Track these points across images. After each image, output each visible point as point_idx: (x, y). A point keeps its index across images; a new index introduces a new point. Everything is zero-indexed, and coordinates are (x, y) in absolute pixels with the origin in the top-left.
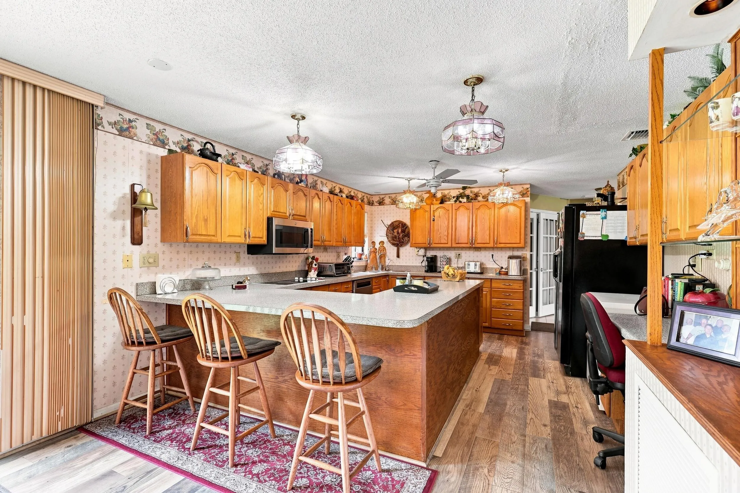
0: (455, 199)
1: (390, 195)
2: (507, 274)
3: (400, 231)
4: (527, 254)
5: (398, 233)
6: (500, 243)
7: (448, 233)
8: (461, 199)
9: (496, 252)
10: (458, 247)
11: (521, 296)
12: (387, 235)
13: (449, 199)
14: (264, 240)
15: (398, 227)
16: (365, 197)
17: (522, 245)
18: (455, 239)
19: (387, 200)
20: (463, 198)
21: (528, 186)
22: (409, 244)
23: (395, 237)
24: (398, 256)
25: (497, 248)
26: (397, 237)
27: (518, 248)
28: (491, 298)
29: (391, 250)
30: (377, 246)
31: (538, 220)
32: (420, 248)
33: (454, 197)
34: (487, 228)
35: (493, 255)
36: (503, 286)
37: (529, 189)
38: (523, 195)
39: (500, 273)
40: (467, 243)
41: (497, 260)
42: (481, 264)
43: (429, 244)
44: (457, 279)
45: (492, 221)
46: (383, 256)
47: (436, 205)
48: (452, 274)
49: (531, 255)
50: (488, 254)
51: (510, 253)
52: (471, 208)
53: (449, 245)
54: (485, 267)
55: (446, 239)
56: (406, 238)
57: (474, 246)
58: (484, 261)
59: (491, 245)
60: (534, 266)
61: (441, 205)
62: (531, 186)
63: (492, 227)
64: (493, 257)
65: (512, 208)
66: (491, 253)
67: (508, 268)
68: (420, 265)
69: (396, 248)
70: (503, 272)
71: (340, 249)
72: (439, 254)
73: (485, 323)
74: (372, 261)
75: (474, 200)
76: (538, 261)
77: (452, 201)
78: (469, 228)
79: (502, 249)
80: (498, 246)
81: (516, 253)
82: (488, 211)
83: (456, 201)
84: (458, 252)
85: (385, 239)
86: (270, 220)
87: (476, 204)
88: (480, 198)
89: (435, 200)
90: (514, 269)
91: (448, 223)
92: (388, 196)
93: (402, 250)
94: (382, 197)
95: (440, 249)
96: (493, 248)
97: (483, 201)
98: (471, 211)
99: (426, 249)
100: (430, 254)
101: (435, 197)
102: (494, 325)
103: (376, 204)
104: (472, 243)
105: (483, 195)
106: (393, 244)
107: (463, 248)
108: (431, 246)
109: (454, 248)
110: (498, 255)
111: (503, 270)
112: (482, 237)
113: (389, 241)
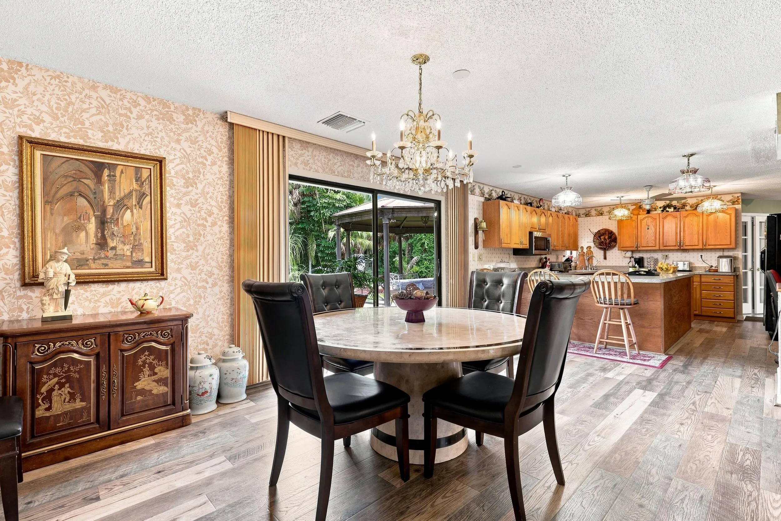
0: (662, 209)
1: (597, 208)
2: (716, 271)
3: (607, 237)
4: (739, 254)
5: (605, 239)
6: (709, 245)
7: (656, 238)
8: (667, 209)
9: (705, 253)
10: (665, 249)
11: (732, 288)
12: (594, 241)
13: (656, 210)
14: (527, 246)
15: (603, 234)
16: (574, 211)
17: (733, 246)
18: (663, 243)
19: (593, 212)
20: (669, 208)
21: (739, 195)
22: (616, 248)
23: (602, 242)
24: (605, 258)
25: (707, 250)
26: (604, 242)
27: (729, 249)
28: (701, 290)
29: (598, 254)
30: (585, 250)
31: (753, 223)
32: (627, 251)
33: (660, 208)
34: (695, 232)
35: (701, 256)
36: (714, 281)
37: (740, 197)
38: (733, 203)
39: (709, 271)
40: (675, 246)
41: (707, 260)
42: (690, 264)
43: (637, 247)
44: (671, 271)
45: (701, 227)
46: (590, 259)
47: (643, 215)
48: (666, 268)
49: (746, 257)
50: (697, 255)
51: (720, 253)
52: (678, 216)
53: (657, 248)
54: (693, 266)
55: (654, 243)
56: (613, 243)
57: (682, 248)
58: (692, 261)
59: (700, 247)
60: (749, 265)
61: (647, 215)
62: (742, 194)
63: (701, 232)
64: (701, 257)
65: (721, 215)
66: (700, 254)
67: (717, 267)
68: (627, 265)
69: (602, 252)
70: (714, 271)
71: (559, 253)
72: (645, 256)
73: (696, 311)
74: (581, 262)
75: (682, 209)
76: (754, 261)
77: (659, 211)
78: (677, 233)
79: (711, 250)
80: (707, 248)
81: (726, 253)
82: (696, 219)
83: (663, 211)
84: (666, 254)
85: (592, 245)
86: (531, 233)
87: (683, 213)
88: (688, 208)
89: (641, 211)
90: (724, 267)
91: (656, 229)
92: (594, 209)
93: (609, 253)
94: (588, 210)
95: (647, 251)
96: (702, 250)
97: (691, 210)
98: (679, 219)
99: (633, 252)
100: (637, 256)
101: (641, 208)
102: (704, 314)
103: (582, 216)
104: (680, 245)
105: (690, 204)
106: (601, 248)
107: (669, 250)
108: (639, 249)
109: (660, 250)
110: (706, 255)
111: (714, 268)
112: (690, 240)
113: (596, 246)
